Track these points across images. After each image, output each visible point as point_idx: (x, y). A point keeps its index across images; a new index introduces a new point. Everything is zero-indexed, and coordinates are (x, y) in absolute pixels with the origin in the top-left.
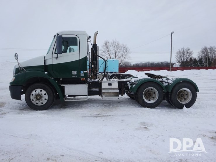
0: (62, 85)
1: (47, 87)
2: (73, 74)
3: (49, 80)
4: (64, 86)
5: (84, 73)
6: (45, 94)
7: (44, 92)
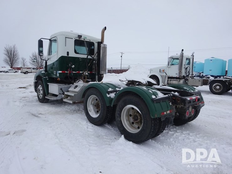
0: (48, 84)
1: (42, 84)
2: (54, 74)
3: (42, 78)
4: (48, 85)
5: (59, 73)
6: (42, 90)
7: (41, 88)
